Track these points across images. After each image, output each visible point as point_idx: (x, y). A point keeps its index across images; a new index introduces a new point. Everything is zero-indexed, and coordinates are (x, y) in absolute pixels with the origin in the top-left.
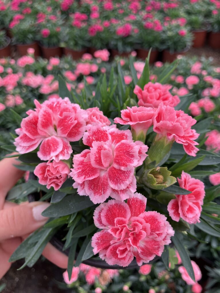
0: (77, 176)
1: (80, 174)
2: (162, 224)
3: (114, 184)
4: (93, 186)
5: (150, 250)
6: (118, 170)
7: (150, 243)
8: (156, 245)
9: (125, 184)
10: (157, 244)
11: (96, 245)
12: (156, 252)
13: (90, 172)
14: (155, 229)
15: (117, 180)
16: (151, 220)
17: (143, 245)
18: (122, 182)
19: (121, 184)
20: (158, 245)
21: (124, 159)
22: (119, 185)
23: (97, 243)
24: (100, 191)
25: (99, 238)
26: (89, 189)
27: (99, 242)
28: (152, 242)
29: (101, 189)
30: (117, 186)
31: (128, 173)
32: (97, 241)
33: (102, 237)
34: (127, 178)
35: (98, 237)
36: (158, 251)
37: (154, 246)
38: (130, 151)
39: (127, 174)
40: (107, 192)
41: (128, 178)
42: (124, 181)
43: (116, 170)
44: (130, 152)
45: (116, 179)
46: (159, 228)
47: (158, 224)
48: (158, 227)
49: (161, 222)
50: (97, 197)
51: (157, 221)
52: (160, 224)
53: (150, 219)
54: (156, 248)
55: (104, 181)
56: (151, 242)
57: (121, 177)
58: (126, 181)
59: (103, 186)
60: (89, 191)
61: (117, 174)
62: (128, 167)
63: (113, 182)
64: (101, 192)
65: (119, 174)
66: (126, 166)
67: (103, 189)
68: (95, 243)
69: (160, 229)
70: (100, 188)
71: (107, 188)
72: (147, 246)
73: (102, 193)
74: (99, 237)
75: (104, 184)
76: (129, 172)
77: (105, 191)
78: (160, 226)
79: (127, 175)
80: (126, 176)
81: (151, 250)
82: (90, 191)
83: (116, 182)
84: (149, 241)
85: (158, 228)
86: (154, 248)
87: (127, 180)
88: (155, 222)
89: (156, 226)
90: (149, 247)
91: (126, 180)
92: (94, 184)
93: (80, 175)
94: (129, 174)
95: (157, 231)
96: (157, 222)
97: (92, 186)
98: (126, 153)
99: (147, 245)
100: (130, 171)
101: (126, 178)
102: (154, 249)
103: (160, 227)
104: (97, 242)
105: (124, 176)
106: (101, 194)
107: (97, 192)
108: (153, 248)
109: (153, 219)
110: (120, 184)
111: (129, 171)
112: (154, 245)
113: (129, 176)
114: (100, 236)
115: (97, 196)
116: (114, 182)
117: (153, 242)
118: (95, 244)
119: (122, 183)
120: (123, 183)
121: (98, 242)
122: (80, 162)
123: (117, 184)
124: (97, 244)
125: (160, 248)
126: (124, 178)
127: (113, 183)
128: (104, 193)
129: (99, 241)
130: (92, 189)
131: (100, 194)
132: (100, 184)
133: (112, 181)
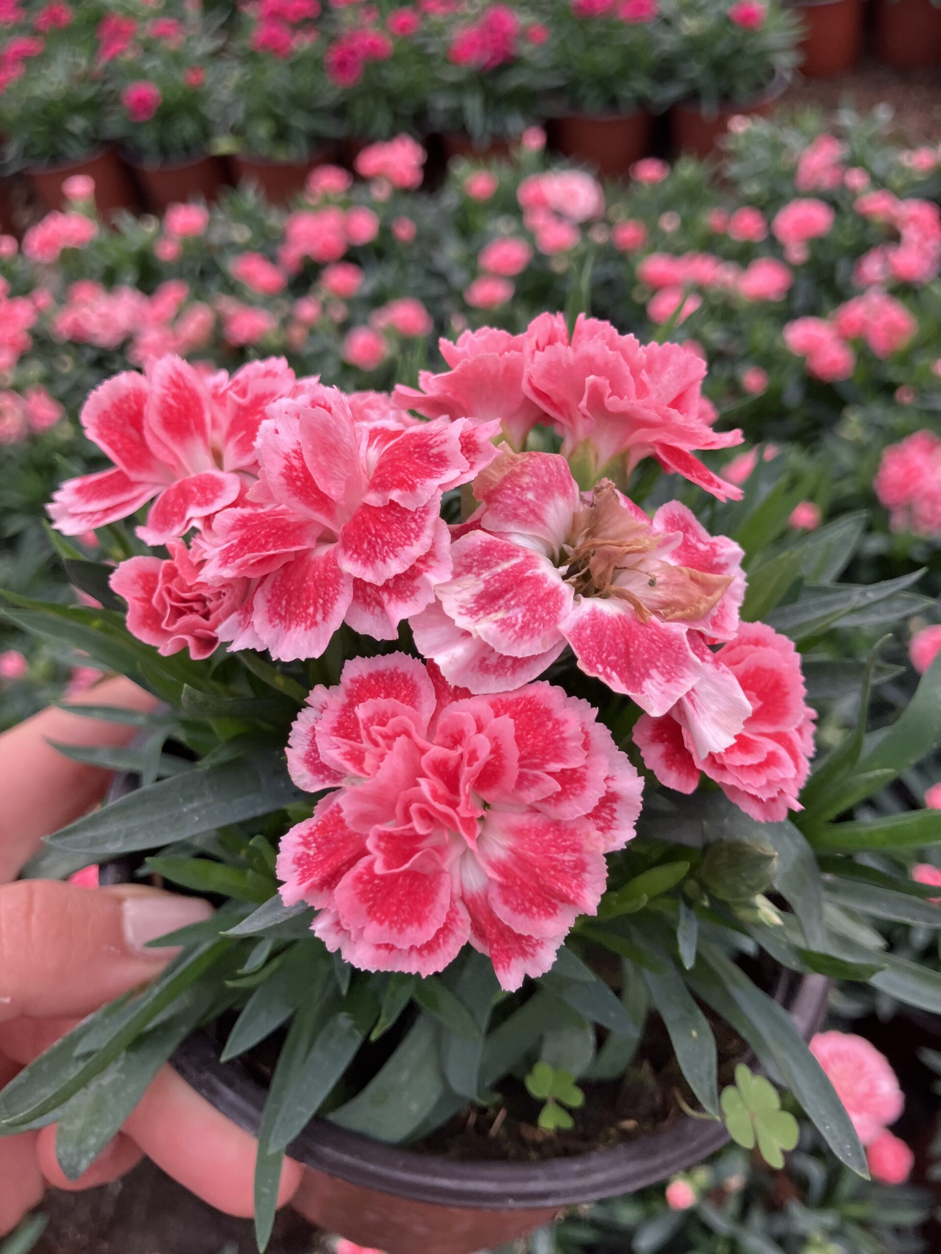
0: (220, 563)
1: (232, 554)
2: (572, 729)
3: (360, 562)
4: (284, 602)
5: (537, 870)
6: (379, 508)
7: (533, 837)
8: (565, 851)
9: (403, 556)
10: (568, 843)
11: (294, 867)
12: (569, 886)
13: (271, 539)
14: (543, 751)
15: (374, 547)
16: (522, 711)
17: (503, 847)
18: (392, 552)
19: (388, 559)
20: (576, 849)
21: (407, 469)
22: (379, 563)
23: (300, 859)
24: (311, 610)
25: (311, 839)
26: (271, 621)
27: (308, 855)
28: (544, 834)
29: (315, 604)
30: (373, 569)
31: (417, 517)
32: (302, 849)
33: (322, 828)
34: (413, 535)
35: (305, 832)
36: (581, 886)
37: (553, 853)
38: (431, 442)
39: (415, 520)
40: (335, 607)
41: (417, 537)
42: (402, 546)
43: (370, 513)
44: (432, 447)
45: (369, 543)
46: (561, 743)
47: (553, 729)
48: (554, 742)
49: (566, 721)
50: (294, 637)
51: (549, 719)
52: (561, 729)
53: (519, 707)
54: (564, 861)
55: (326, 570)
56: (540, 833)
57: (391, 535)
58: (406, 548)
59: (322, 590)
60: (271, 626)
61: (371, 525)
62: (419, 491)
63: (355, 556)
64: (314, 616)
65: (382, 523)
66: (412, 488)
67: (321, 601)
68: (290, 860)
69: (564, 748)
70: (308, 599)
71: (338, 594)
72: (520, 850)
73: (319, 617)
74: (311, 834)
75: (326, 578)
76: (423, 515)
77: (329, 605)
78: (565, 735)
79: (413, 525)
80: (412, 530)
81: (543, 870)
82: (274, 626)
83: (368, 558)
84: (529, 830)
85: (557, 748)
86: (557, 860)
87: (412, 545)
88: (542, 724)
89: (546, 738)
90: (532, 854)
91: (408, 545)
92: (288, 591)
93: (229, 558)
94: (423, 519)
95: (552, 760)
96: (550, 724)
97: (280, 604)
98: (415, 453)
99: (523, 849)
100: (426, 510)
101: (409, 538)
102: (554, 868)
103: (563, 739)
104: (298, 856)
105: (402, 530)
106: (314, 624)
107: (298, 616)
108: (551, 859)
109: (529, 710)
110: (384, 561)
111: (423, 511)
112: (553, 849)
113: (421, 529)
114: (315, 828)
115: (298, 628)
116: (359, 555)
117: (547, 831)
118: (294, 862)
119: (391, 555)
120: (396, 556)
121: (304, 853)
122: (239, 520)
123: (373, 563)
124: (300, 865)
125: (589, 868)
126: (400, 538)
127: (357, 560)
128: (324, 619)
129: (309, 848)
130: (280, 616)
131: (309, 623)
132: (311, 583)
133: (350, 553)
